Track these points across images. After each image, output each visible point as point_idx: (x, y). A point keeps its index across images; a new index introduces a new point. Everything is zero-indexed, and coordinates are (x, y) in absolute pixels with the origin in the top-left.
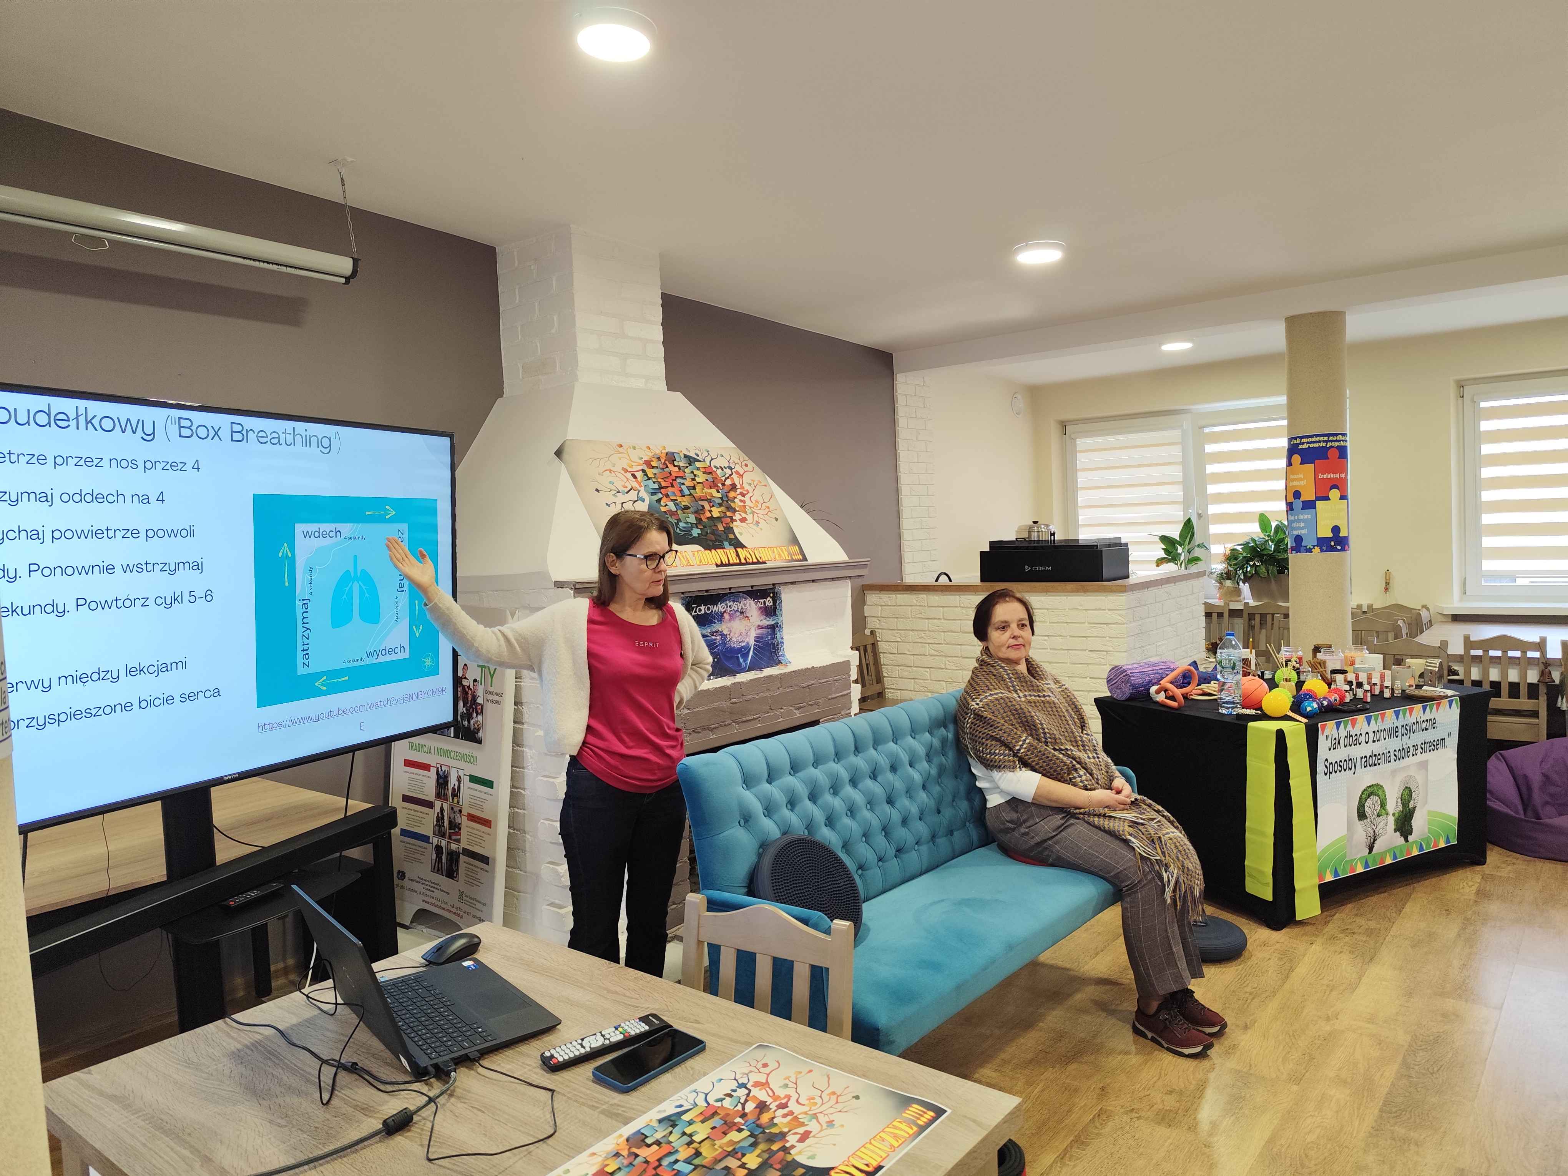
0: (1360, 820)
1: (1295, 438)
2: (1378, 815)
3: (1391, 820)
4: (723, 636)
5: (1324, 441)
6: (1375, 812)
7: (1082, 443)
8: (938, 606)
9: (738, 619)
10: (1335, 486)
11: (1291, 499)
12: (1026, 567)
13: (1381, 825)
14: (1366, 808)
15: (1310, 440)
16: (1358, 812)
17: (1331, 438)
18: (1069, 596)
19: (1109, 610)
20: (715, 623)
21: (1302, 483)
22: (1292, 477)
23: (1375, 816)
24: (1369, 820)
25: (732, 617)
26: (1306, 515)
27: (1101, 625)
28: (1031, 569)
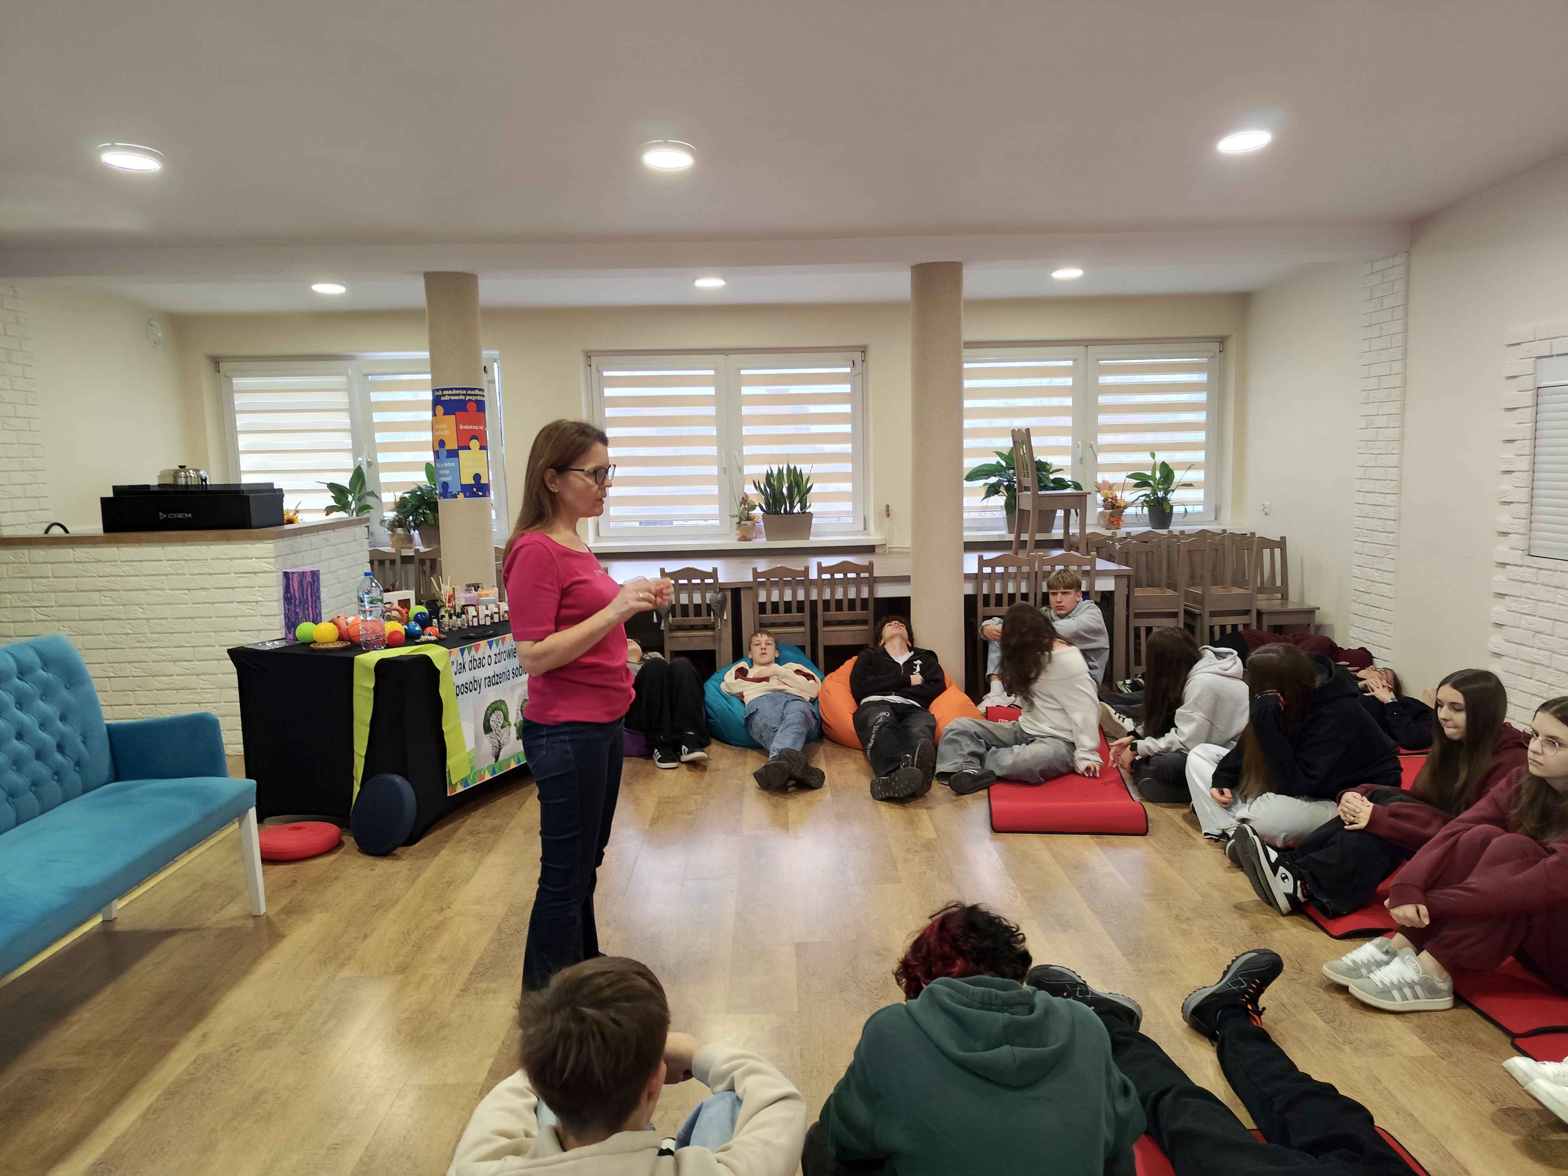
0: (486, 733)
1: (438, 390)
2: (502, 727)
3: (513, 730)
5: (463, 395)
6: (500, 725)
7: (238, 382)
8: (45, 562)
10: (475, 437)
11: (437, 448)
12: (159, 515)
13: (505, 735)
14: (491, 722)
15: (450, 392)
16: (484, 727)
17: (469, 392)
18: (211, 545)
19: (257, 558)
21: (446, 433)
22: (437, 426)
23: (499, 728)
24: (494, 733)
26: (450, 463)
27: (249, 575)
28: (167, 517)
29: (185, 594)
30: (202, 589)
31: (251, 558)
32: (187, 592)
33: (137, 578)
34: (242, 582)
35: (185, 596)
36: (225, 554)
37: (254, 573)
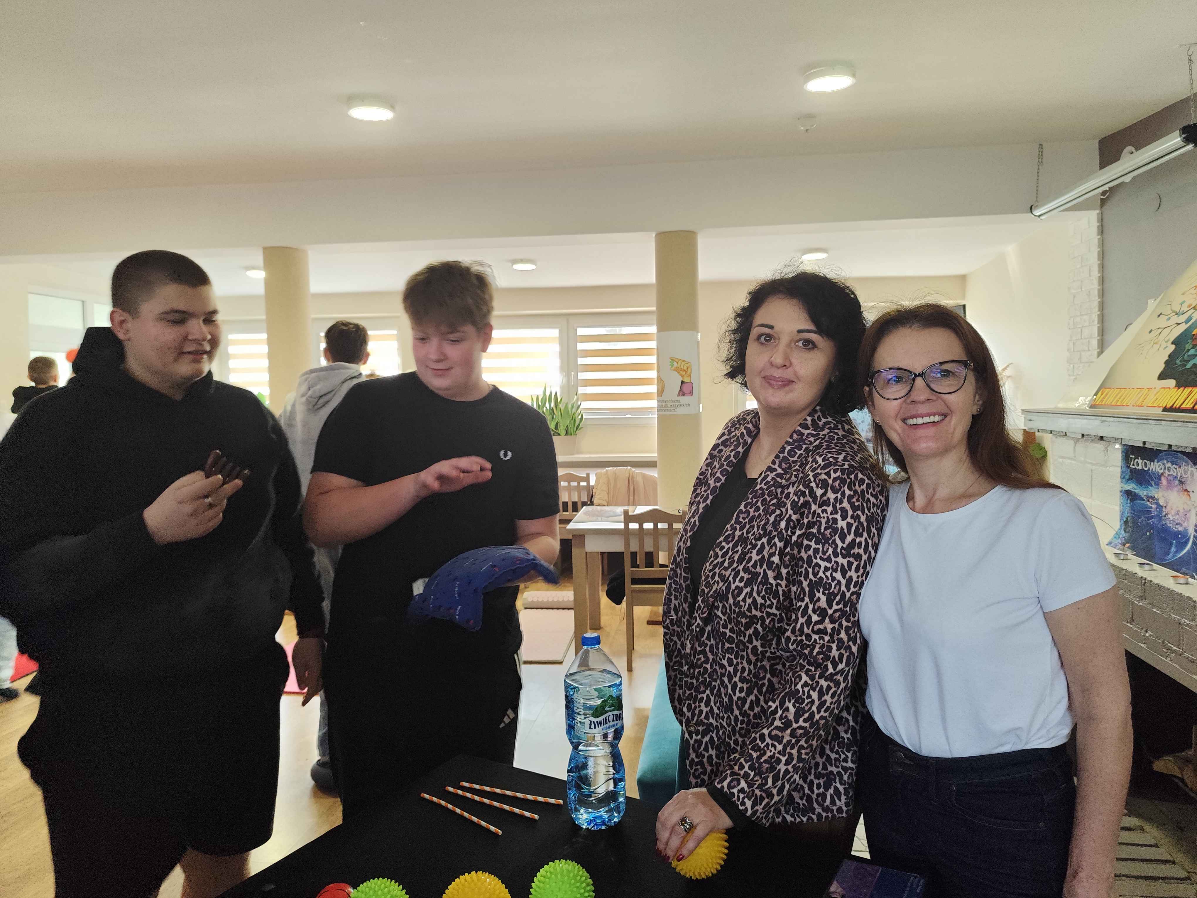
4: (1160, 507)
9: (1176, 489)
20: (1151, 486)
25: (1170, 486)
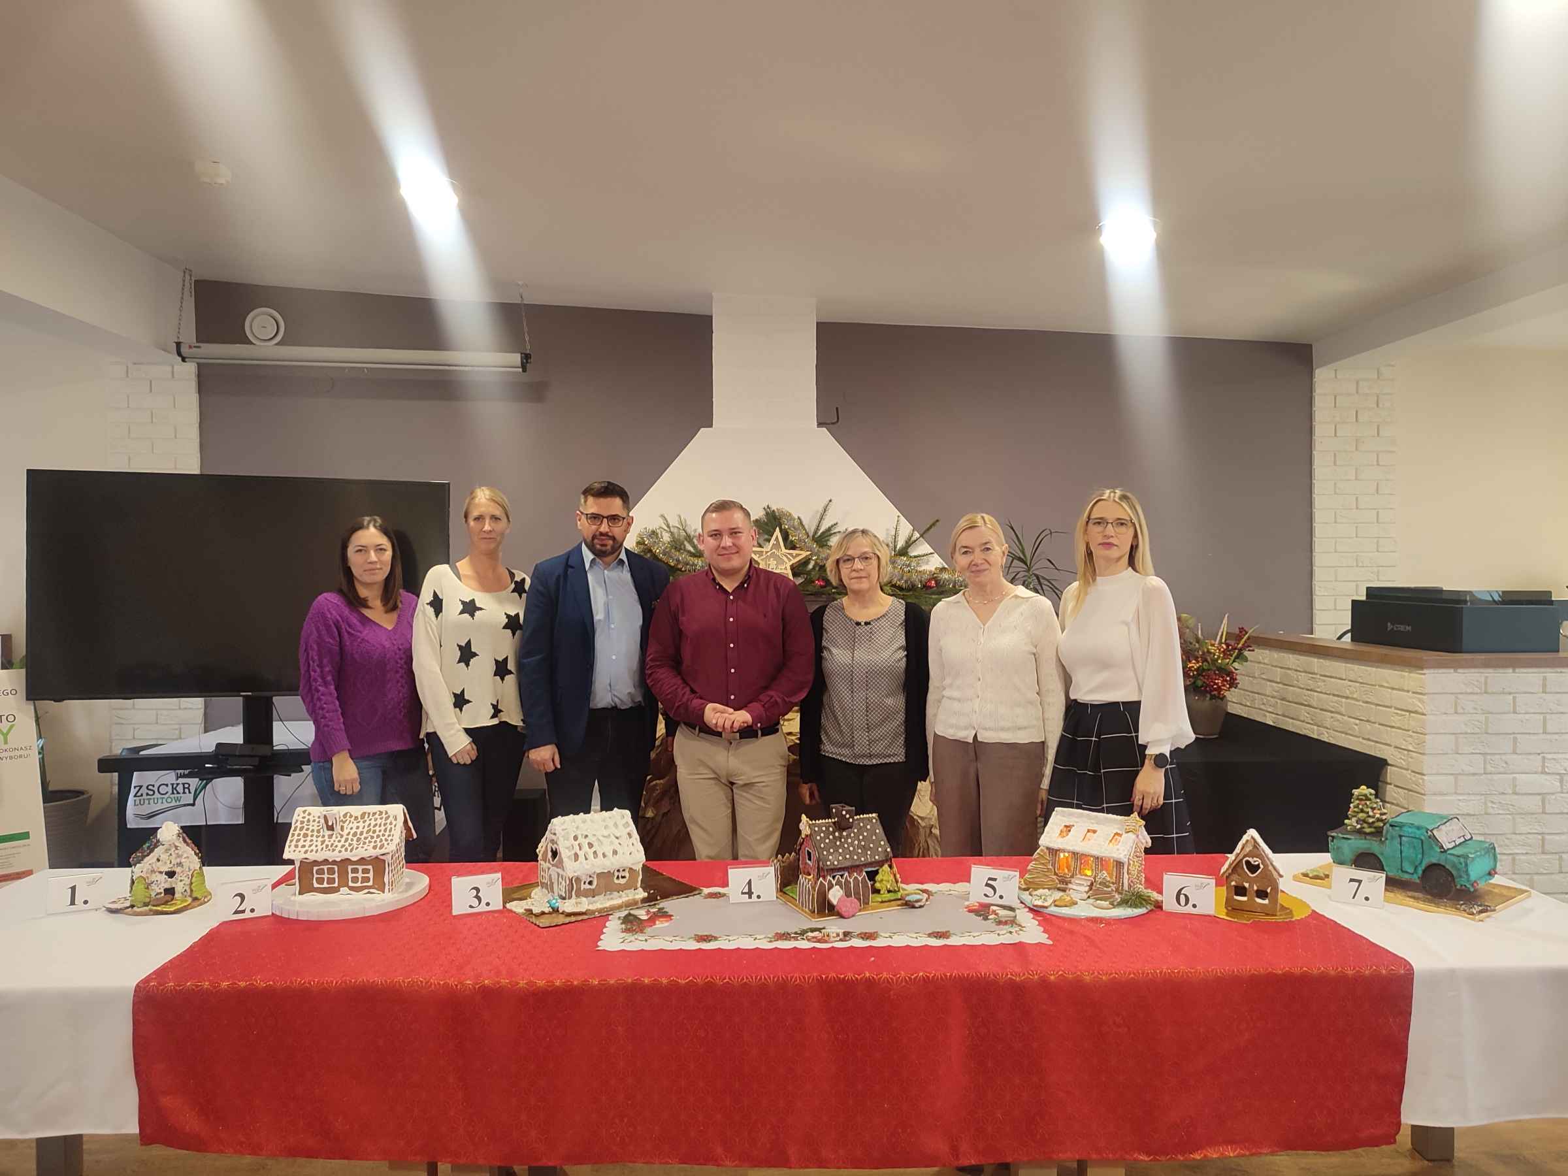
12: (1389, 624)
27: (1403, 713)
28: (1393, 629)
29: (1356, 725)
30: (1368, 721)
31: (1408, 691)
32: (1357, 722)
33: (1326, 696)
34: (1396, 720)
35: (1356, 727)
36: (1388, 682)
37: (1410, 712)
